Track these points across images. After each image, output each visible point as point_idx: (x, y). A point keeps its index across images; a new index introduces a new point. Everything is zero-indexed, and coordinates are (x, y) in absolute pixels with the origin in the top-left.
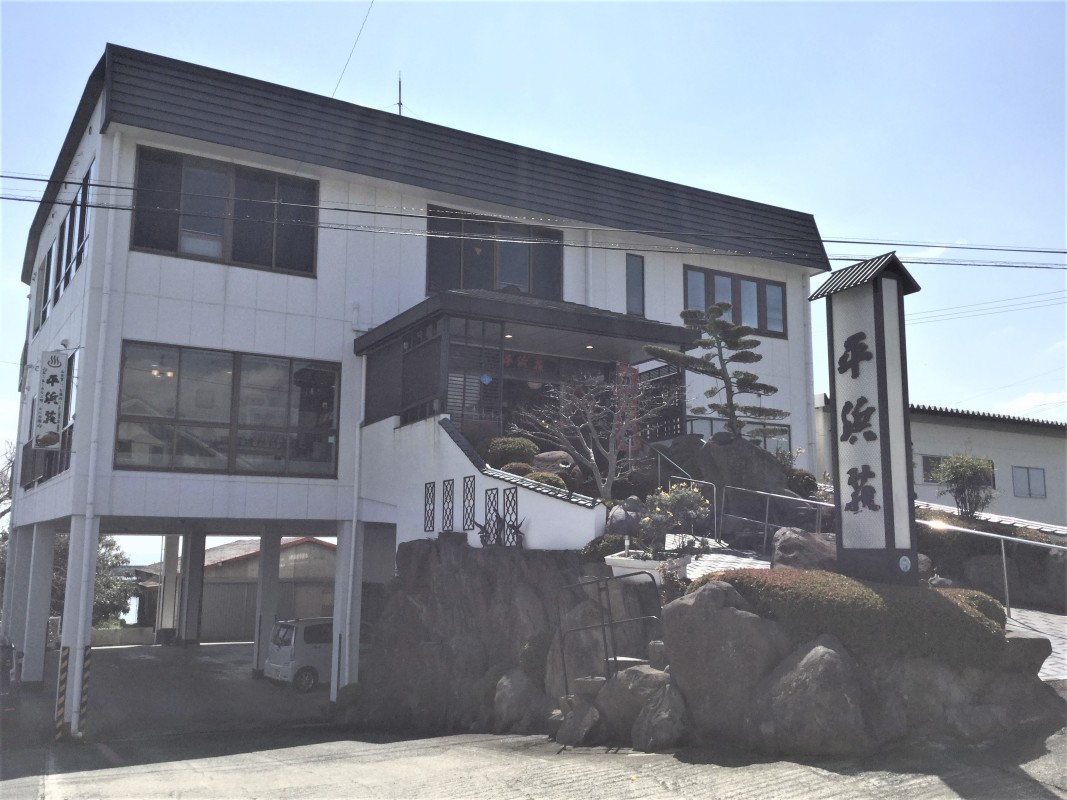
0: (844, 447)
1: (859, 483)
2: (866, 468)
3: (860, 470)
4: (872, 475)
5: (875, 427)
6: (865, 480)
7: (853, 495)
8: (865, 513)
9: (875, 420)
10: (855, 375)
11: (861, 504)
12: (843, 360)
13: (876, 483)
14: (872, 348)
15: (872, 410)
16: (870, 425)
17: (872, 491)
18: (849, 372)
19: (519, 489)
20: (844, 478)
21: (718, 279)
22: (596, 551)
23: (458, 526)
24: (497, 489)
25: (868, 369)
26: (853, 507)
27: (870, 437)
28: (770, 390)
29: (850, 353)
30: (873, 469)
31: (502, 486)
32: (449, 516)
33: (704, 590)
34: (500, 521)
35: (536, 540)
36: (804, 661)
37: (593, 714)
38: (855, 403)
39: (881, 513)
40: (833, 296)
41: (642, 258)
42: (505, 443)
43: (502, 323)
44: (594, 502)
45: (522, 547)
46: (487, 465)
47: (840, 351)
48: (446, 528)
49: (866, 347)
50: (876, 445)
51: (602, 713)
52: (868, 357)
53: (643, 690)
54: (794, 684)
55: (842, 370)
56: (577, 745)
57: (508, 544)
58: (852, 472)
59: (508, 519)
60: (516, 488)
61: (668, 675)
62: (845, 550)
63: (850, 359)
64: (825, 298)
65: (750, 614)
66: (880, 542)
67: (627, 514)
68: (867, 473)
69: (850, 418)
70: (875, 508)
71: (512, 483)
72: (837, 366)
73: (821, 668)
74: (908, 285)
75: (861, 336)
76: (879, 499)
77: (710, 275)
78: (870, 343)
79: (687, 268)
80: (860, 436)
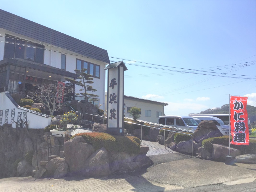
0: (110, 104)
1: (112, 112)
2: (114, 109)
3: (113, 110)
4: (115, 111)
5: (117, 100)
6: (113, 112)
7: (111, 115)
8: (113, 119)
9: (117, 98)
10: (113, 88)
11: (112, 117)
12: (111, 84)
13: (116, 113)
14: (117, 82)
15: (116, 96)
16: (115, 100)
17: (115, 114)
18: (112, 87)
19: (28, 112)
20: (109, 111)
21: (84, 63)
22: (48, 129)
23: (9, 122)
24: (21, 112)
25: (116, 87)
26: (111, 118)
27: (115, 102)
28: (95, 90)
29: (112, 83)
30: (115, 110)
31: (23, 112)
32: (7, 119)
33: (75, 138)
34: (22, 121)
35: (32, 126)
36: (97, 154)
37: (44, 170)
38: (112, 94)
39: (116, 120)
40: (109, 69)
41: (66, 55)
42: (24, 100)
43: (26, 68)
44: (48, 116)
45: (27, 128)
46: (19, 106)
47: (110, 82)
48: (6, 123)
49: (116, 82)
50: (117, 104)
51: (47, 170)
52: (116, 84)
53: (57, 164)
54: (95, 160)
55: (110, 87)
56: (39, 178)
57: (24, 127)
58: (111, 110)
59: (24, 120)
60: (27, 112)
61: (65, 159)
62: (109, 128)
63: (112, 84)
64: (107, 70)
65: (86, 144)
66: (116, 126)
67: (57, 119)
68: (114, 110)
69: (111, 98)
70: (115, 118)
71: (26, 111)
72: (109, 86)
73: (101, 155)
74: (125, 69)
75: (115, 79)
76: (116, 116)
77: (82, 62)
78: (117, 81)
79: (77, 59)
80: (113, 102)
